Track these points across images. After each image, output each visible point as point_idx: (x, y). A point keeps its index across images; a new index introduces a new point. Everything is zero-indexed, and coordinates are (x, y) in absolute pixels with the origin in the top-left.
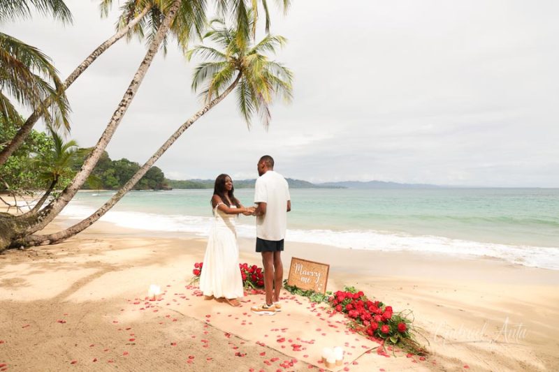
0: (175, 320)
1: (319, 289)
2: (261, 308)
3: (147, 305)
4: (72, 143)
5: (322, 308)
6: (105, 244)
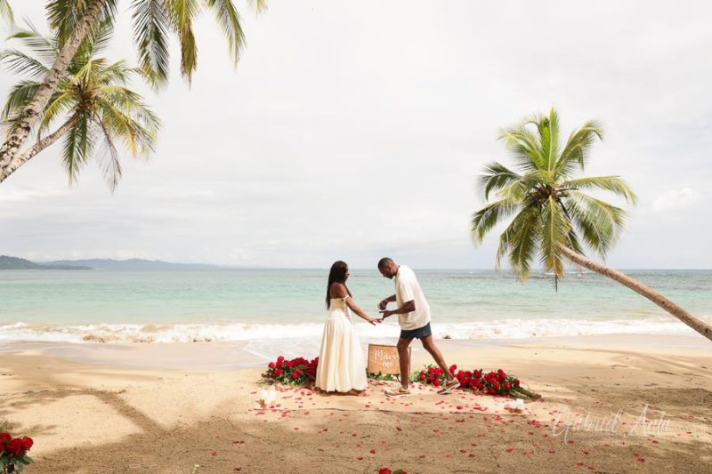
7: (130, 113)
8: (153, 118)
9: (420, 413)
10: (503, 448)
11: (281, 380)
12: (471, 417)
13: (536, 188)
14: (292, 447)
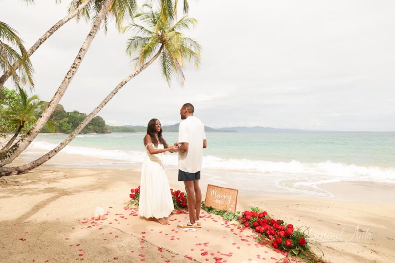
0: (116, 237)
1: (230, 209)
2: (186, 226)
3: (94, 224)
4: (35, 97)
5: (233, 224)
6: (60, 174)
7: (187, 45)
9: (162, 250)
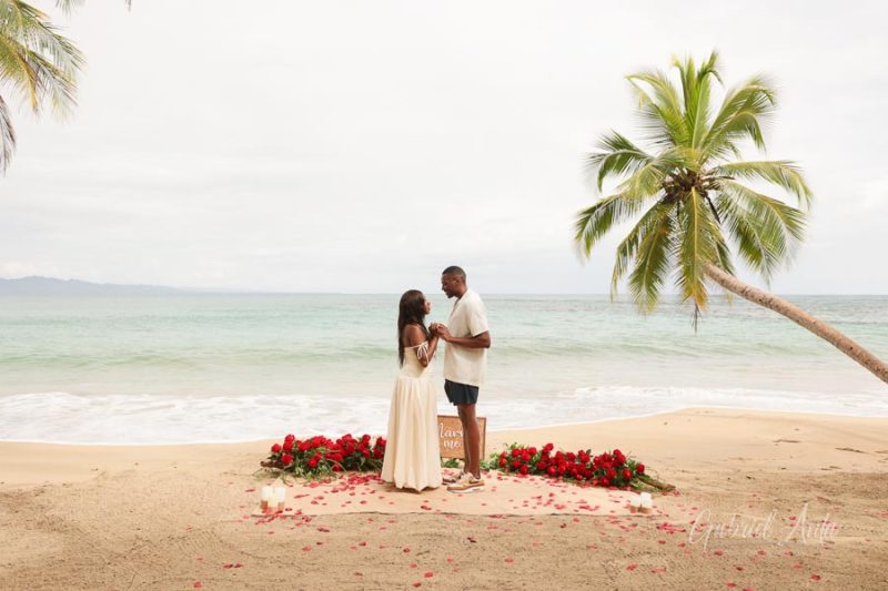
8: (68, 49)
9: (500, 516)
10: (623, 563)
11: (291, 470)
12: (576, 520)
13: (672, 175)
14: (315, 570)
